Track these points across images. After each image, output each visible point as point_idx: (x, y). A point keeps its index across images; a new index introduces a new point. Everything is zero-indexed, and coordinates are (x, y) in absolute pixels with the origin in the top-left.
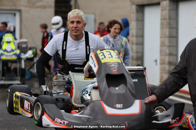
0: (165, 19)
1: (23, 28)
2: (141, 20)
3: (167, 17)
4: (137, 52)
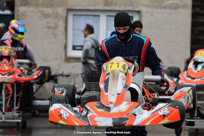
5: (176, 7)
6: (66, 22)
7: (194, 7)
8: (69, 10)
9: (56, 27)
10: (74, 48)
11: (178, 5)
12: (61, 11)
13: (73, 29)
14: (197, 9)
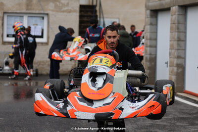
0: (174, 24)
1: (50, 30)
2: (154, 25)
3: (176, 22)
4: (150, 54)
5: (70, 12)
6: (3, 20)
7: (80, 11)
8: (4, 13)
10: (8, 36)
11: (71, 10)
13: (7, 24)
14: (82, 13)
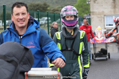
6: (104, 18)
8: (105, 16)
9: (101, 20)
10: (107, 25)
12: (103, 16)
13: (106, 20)
